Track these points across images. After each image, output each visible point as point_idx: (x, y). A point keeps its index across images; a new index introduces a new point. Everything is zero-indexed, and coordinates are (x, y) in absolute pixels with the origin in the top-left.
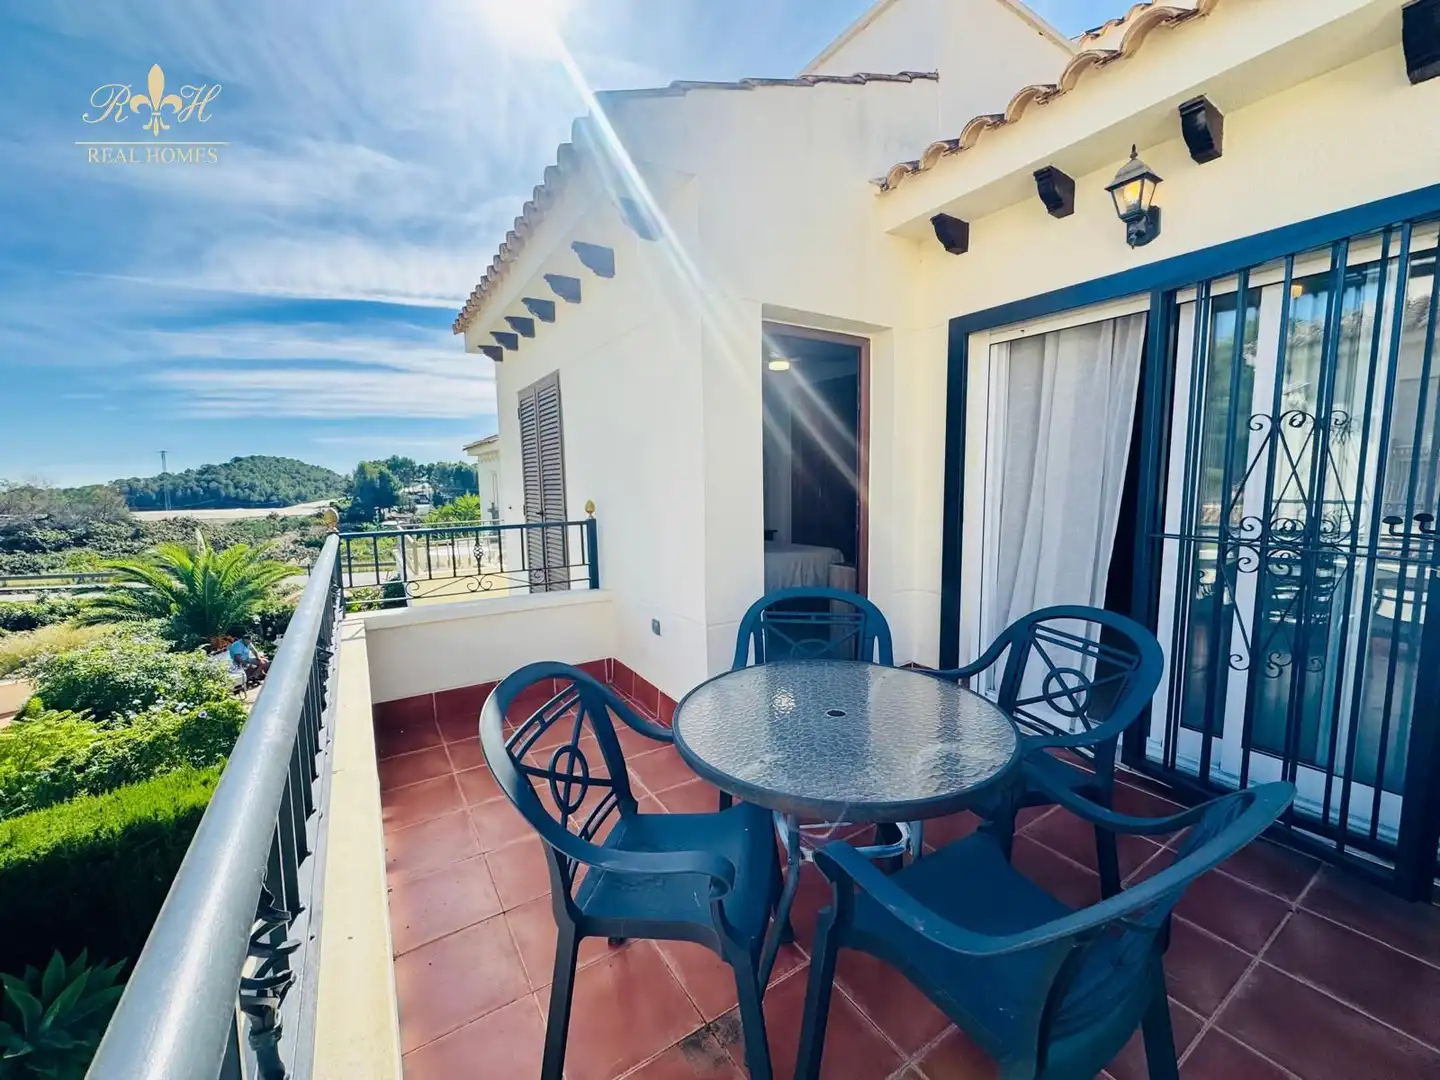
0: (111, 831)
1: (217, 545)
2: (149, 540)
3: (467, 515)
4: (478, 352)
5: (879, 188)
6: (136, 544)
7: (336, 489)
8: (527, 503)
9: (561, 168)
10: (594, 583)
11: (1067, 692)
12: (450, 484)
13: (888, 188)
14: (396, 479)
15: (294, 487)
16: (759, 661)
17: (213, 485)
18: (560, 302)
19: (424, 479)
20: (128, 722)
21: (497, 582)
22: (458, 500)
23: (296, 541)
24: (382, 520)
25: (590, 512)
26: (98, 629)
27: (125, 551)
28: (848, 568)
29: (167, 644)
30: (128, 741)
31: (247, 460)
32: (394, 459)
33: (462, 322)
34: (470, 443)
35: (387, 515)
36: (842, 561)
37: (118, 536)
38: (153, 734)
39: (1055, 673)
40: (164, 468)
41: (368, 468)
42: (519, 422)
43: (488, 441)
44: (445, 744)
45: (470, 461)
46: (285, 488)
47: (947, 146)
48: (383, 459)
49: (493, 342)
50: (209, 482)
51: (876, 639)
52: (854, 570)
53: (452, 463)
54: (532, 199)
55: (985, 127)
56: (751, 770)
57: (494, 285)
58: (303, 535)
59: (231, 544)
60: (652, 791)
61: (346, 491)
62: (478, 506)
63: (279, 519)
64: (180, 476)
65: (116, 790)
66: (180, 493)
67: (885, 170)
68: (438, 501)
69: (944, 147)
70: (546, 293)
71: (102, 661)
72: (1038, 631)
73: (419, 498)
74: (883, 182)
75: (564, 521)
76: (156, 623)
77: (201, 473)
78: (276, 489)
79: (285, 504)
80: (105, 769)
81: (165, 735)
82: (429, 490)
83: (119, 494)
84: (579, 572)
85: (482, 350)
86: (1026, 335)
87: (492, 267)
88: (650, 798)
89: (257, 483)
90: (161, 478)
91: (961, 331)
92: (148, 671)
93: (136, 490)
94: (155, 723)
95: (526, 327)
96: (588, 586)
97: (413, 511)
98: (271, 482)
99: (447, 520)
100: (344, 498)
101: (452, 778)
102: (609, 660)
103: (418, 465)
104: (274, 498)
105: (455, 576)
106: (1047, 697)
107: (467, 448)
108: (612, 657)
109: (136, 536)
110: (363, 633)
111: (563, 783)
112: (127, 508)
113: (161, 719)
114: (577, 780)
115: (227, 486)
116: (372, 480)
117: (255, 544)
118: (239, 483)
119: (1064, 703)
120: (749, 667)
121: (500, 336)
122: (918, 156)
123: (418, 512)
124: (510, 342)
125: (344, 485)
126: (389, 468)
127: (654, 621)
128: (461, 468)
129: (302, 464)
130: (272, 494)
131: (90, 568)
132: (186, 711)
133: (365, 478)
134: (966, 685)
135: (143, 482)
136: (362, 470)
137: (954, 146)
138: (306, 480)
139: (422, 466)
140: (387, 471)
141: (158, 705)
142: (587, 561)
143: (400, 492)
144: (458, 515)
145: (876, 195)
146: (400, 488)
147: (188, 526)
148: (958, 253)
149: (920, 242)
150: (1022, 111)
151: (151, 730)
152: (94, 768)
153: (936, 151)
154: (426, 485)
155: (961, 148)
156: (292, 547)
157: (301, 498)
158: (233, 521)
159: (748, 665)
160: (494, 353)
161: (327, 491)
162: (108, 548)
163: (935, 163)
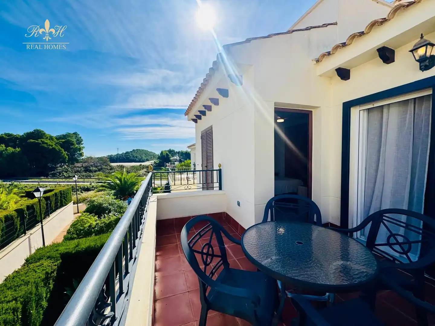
0: (98, 246)
1: (128, 172)
2: (113, 170)
3: (187, 166)
4: (191, 121)
5: (316, 62)
6: (111, 171)
7: (156, 158)
8: (202, 163)
9: (214, 68)
10: (220, 188)
11: (398, 243)
12: (184, 157)
13: (319, 61)
14: (170, 155)
15: (146, 157)
16: (272, 220)
17: (128, 156)
18: (213, 106)
19: (177, 155)
20: (105, 217)
21: (193, 187)
22: (185, 161)
23: (145, 172)
24: (166, 166)
25: (220, 167)
26: (100, 193)
27: (108, 173)
28: (304, 187)
29: (114, 197)
30: (104, 222)
31: (136, 150)
32: (170, 150)
33: (187, 113)
34: (189, 145)
35: (168, 165)
36: (302, 184)
37: (107, 169)
38: (109, 221)
39: (392, 235)
40: (118, 152)
41: (164, 152)
42: (201, 140)
43: (194, 145)
44: (176, 234)
45: (189, 150)
46: (144, 158)
47: (341, 45)
48: (167, 150)
49: (195, 118)
50: (127, 156)
51: (315, 215)
52: (307, 188)
53: (185, 151)
54: (205, 78)
55: (356, 37)
56: (267, 262)
57: (195, 102)
58: (147, 170)
59: (131, 172)
60: (236, 258)
61: (158, 158)
62: (190, 163)
63: (142, 166)
64: (121, 154)
65: (100, 235)
66: (121, 158)
67: (317, 56)
68: (180, 161)
69: (340, 46)
70: (209, 103)
71: (100, 201)
72: (384, 218)
73: (175, 160)
74: (317, 59)
75: (212, 169)
76: (113, 191)
77: (125, 153)
78: (142, 158)
79: (143, 161)
80: (98, 229)
81: (112, 222)
82: (178, 158)
83: (108, 159)
84: (216, 185)
85: (192, 120)
86: (375, 106)
87: (195, 97)
88: (235, 260)
89: (138, 156)
90: (117, 155)
91: (347, 107)
92: (110, 204)
93: (112, 158)
94: (110, 218)
95: (204, 113)
96: (219, 189)
97: (174, 164)
98: (141, 156)
99: (182, 167)
100: (157, 160)
101: (177, 245)
102: (224, 212)
103: (176, 151)
104: (141, 160)
105: (181, 185)
106: (388, 244)
107: (188, 147)
108: (225, 212)
109: (111, 169)
110: (156, 200)
111: (206, 256)
112: (109, 162)
113: (111, 217)
114: (210, 255)
115: (131, 157)
116: (164, 155)
117: (136, 172)
118: (134, 156)
119: (397, 247)
120: (268, 222)
121: (196, 116)
122: (330, 49)
123: (175, 164)
124: (199, 117)
125: (157, 157)
126: (168, 152)
127: (238, 202)
128: (187, 152)
129: (148, 151)
130: (141, 159)
131: (101, 177)
132: (117, 215)
133: (163, 155)
134: (351, 236)
135: (113, 156)
136: (162, 153)
137: (344, 45)
138: (149, 155)
139: (177, 152)
140: (168, 153)
141: (111, 213)
142: (218, 182)
143: (171, 159)
144: (185, 165)
145: (314, 64)
146: (171, 158)
147: (122, 167)
148: (346, 80)
149: (331, 78)
150: (371, 29)
151: (109, 220)
152: (96, 228)
153: (337, 47)
154: (178, 157)
155: (347, 45)
156: (145, 173)
157: (147, 160)
158: (132, 166)
159: (268, 221)
160: (195, 121)
161: (154, 158)
162: (105, 172)
163: (336, 52)
